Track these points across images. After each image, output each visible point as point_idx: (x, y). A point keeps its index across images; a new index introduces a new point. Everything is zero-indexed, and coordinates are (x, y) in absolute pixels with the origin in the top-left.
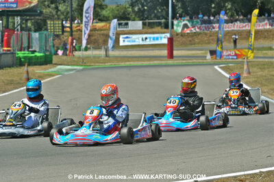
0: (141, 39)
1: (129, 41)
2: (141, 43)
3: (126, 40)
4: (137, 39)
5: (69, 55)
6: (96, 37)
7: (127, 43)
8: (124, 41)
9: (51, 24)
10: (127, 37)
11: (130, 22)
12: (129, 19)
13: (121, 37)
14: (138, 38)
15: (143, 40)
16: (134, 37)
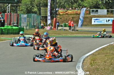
0: (105, 20)
1: (98, 22)
2: (106, 23)
3: (96, 21)
4: (103, 21)
7: (96, 23)
8: (95, 21)
9: (43, 9)
10: (97, 19)
11: (99, 10)
12: (99, 8)
14: (104, 20)
15: (107, 21)
16: (101, 19)
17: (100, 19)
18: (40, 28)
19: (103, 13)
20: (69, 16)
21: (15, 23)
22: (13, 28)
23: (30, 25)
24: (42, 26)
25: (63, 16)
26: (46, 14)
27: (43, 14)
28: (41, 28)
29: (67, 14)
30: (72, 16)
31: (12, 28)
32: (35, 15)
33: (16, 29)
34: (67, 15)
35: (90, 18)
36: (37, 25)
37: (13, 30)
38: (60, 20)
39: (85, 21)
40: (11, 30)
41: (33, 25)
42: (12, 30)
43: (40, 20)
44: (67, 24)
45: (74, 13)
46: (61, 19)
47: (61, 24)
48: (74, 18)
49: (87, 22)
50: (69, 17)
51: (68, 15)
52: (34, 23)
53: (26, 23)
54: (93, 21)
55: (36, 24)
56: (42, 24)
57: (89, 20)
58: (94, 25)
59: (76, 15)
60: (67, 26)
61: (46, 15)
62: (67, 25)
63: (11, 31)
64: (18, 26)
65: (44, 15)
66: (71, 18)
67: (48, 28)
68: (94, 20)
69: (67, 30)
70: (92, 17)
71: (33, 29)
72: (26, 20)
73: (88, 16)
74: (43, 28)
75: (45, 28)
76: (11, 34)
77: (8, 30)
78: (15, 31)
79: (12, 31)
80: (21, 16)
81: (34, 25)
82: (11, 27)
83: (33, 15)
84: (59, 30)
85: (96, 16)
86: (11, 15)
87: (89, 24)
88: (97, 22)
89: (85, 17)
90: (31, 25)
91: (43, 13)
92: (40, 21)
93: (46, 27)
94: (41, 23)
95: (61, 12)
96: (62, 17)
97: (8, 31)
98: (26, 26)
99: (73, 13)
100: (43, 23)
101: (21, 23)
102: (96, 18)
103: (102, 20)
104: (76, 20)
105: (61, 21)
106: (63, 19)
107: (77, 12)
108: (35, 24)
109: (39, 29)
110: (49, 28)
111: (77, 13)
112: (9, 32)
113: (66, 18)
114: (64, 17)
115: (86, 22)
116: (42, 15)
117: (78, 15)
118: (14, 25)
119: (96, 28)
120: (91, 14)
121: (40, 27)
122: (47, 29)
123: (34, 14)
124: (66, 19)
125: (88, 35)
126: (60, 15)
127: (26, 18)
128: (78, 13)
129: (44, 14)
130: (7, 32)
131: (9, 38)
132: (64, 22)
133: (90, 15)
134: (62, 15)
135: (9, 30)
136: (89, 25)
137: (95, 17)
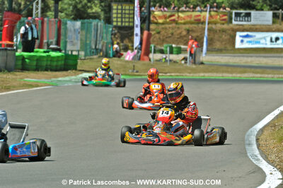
1: (250, 42)
3: (246, 40)
4: (263, 40)
5: (143, 60)
6: (198, 34)
8: (242, 41)
10: (247, 36)
13: (238, 34)
14: (265, 38)
16: (258, 35)
17: (255, 36)
18: (111, 55)
19: (263, 21)
20: (180, 26)
21: (52, 43)
22: (50, 56)
23: (88, 47)
24: (116, 51)
25: (163, 26)
26: (124, 20)
27: (117, 22)
28: (114, 56)
29: (174, 20)
30: (187, 26)
31: (47, 54)
32: (99, 24)
33: (58, 57)
34: (174, 25)
35: (232, 33)
36: (104, 49)
37: (51, 61)
38: (157, 35)
39: (219, 41)
40: (45, 59)
41: (94, 47)
42: (47, 60)
43: (112, 34)
44: (174, 46)
45: (192, 19)
46: (159, 33)
47: (159, 47)
48: (193, 31)
49: (224, 43)
50: (178, 28)
51: (177, 23)
52: (98, 42)
53: (79, 42)
54: (238, 39)
55: (103, 46)
56: (116, 46)
57: (228, 37)
58: (241, 51)
59: (196, 26)
60: (174, 52)
61: (123, 24)
62: (175, 50)
63: (44, 64)
64: (60, 50)
65: (119, 24)
66: (184, 33)
67: (128, 56)
68: (241, 36)
69: (175, 62)
70: (235, 31)
71: (95, 57)
72: (79, 35)
73: (225, 26)
74: (119, 57)
75: (122, 55)
76: (46, 70)
77: (37, 60)
78: (55, 64)
79: (49, 63)
80: (68, 26)
81: (97, 47)
82: (45, 52)
83: (94, 22)
84: (157, 61)
85: (245, 27)
86: (43, 23)
87: (229, 48)
88: (247, 42)
89: (220, 31)
90: (91, 47)
91: (117, 18)
92: (112, 38)
93: (125, 54)
94: (113, 44)
95: (160, 17)
96: (163, 28)
97: (37, 63)
98: (79, 51)
99: (189, 19)
100: (118, 44)
101: (66, 42)
102: (245, 33)
103: (261, 38)
104: (198, 36)
105: (160, 38)
106: (163, 32)
107: (199, 18)
108: (99, 46)
109: (110, 57)
110: (131, 57)
111: (200, 20)
112: (41, 66)
113: (171, 31)
114: (166, 28)
115: (222, 42)
116: (115, 24)
117: (200, 25)
118: (51, 46)
119: (247, 57)
120: (234, 22)
121: (111, 52)
122: (127, 59)
123: (97, 20)
124: (172, 34)
125: (234, 75)
126: (157, 23)
127: (79, 30)
128: (202, 20)
129: (119, 20)
130: (36, 65)
131: (46, 81)
132: (167, 42)
133: (231, 25)
134: (163, 24)
135: (39, 59)
136: (228, 50)
137: (243, 31)
